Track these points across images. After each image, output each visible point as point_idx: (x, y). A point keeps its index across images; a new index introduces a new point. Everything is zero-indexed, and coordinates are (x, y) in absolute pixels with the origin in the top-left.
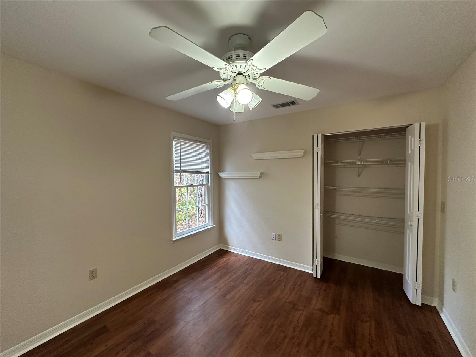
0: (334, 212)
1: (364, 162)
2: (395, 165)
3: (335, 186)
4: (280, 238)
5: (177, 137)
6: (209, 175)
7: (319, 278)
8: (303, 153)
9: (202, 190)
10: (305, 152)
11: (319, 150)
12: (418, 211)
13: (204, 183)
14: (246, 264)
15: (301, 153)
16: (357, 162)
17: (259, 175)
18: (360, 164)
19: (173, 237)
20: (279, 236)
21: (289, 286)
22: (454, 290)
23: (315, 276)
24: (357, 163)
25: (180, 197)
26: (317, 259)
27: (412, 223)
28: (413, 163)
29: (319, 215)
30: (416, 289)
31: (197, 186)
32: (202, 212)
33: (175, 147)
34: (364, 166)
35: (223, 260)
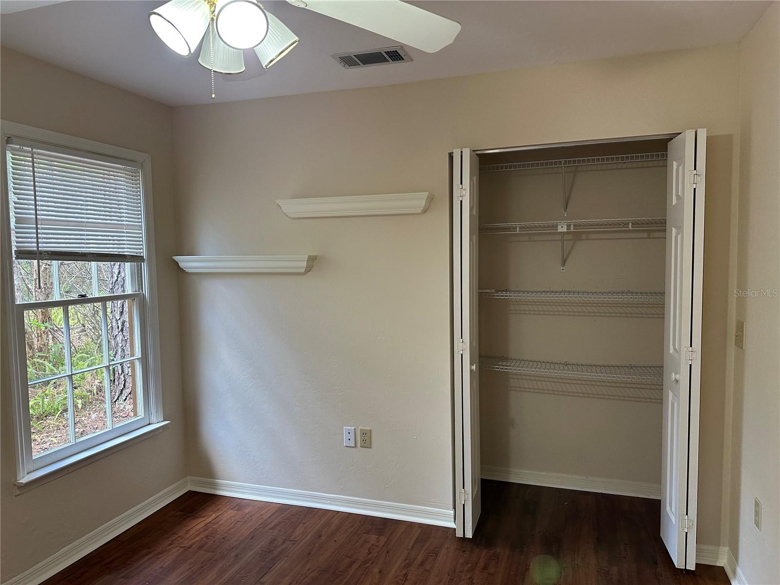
0: (505, 359)
1: (575, 226)
2: (645, 235)
3: (506, 291)
4: (366, 439)
5: (19, 137)
6: (145, 266)
7: (471, 538)
8: (423, 203)
9: (122, 313)
10: (431, 199)
11: (464, 193)
12: (691, 346)
13: (129, 291)
14: (269, 527)
15: (419, 201)
16: (559, 227)
17: (305, 264)
18: (565, 230)
19: (21, 473)
20: (364, 433)
21: (393, 572)
22: (757, 523)
23: (459, 534)
24: (560, 230)
25: (44, 336)
26: (464, 488)
27: (677, 376)
28: (680, 229)
29: (467, 368)
30: (686, 533)
31: (103, 300)
32: (125, 381)
33: (14, 174)
34: (577, 235)
35: (198, 525)
